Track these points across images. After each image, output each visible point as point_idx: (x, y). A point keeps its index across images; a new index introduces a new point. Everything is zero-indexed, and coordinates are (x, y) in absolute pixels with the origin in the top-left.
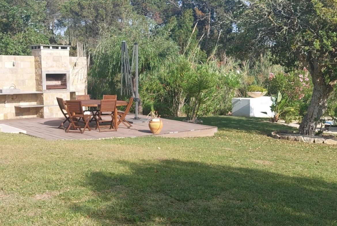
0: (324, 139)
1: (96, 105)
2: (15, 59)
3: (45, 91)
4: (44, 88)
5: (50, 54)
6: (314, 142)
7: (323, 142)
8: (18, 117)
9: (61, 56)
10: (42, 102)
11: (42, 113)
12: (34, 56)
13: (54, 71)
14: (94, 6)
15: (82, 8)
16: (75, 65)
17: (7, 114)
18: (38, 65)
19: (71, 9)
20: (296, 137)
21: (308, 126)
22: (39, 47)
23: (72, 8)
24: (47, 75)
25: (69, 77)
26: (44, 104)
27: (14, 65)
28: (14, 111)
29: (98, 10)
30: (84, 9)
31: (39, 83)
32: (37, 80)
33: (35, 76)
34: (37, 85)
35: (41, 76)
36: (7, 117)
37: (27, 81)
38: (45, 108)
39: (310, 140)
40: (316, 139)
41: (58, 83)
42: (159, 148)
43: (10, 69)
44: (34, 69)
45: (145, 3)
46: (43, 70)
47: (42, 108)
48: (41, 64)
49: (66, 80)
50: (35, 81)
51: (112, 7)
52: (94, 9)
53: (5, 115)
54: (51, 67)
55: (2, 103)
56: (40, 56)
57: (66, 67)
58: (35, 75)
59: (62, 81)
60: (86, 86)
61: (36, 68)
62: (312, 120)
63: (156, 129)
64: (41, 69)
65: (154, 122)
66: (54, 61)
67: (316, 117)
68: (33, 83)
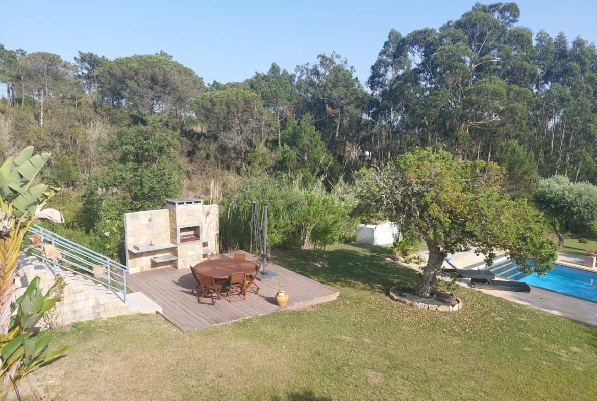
0: (437, 306)
1: (227, 277)
2: (151, 215)
3: (179, 244)
4: (179, 241)
5: (184, 209)
6: (428, 308)
7: (437, 309)
8: (154, 269)
9: (195, 211)
10: (176, 254)
11: (176, 264)
12: (169, 211)
13: (188, 225)
14: (226, 103)
15: (214, 104)
16: (208, 214)
17: (143, 267)
18: (173, 219)
19: (202, 105)
20: (411, 302)
21: (423, 288)
22: (174, 204)
23: (204, 104)
24: (181, 229)
25: (202, 228)
26: (178, 256)
27: (150, 221)
28: (149, 263)
29: (229, 107)
30: (216, 105)
31: (173, 236)
32: (171, 232)
33: (169, 229)
34: (171, 237)
35: (175, 230)
36: (143, 269)
37: (162, 234)
38: (179, 260)
39: (424, 307)
40: (430, 306)
41: (192, 233)
42: (283, 347)
43: (147, 225)
44: (169, 222)
45: (276, 98)
46: (177, 225)
47: (177, 260)
48: (175, 219)
49: (199, 231)
50: (169, 233)
51: (243, 104)
52: (225, 105)
53: (142, 268)
54: (185, 221)
55: (139, 257)
56: (174, 212)
57: (199, 220)
58: (169, 227)
59: (195, 232)
60: (217, 234)
61: (171, 222)
62: (427, 283)
63: (282, 303)
64: (176, 224)
65: (280, 296)
66: (188, 215)
67: (431, 281)
68: (168, 235)
